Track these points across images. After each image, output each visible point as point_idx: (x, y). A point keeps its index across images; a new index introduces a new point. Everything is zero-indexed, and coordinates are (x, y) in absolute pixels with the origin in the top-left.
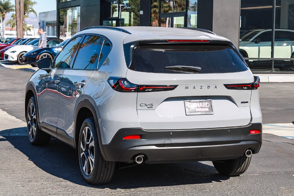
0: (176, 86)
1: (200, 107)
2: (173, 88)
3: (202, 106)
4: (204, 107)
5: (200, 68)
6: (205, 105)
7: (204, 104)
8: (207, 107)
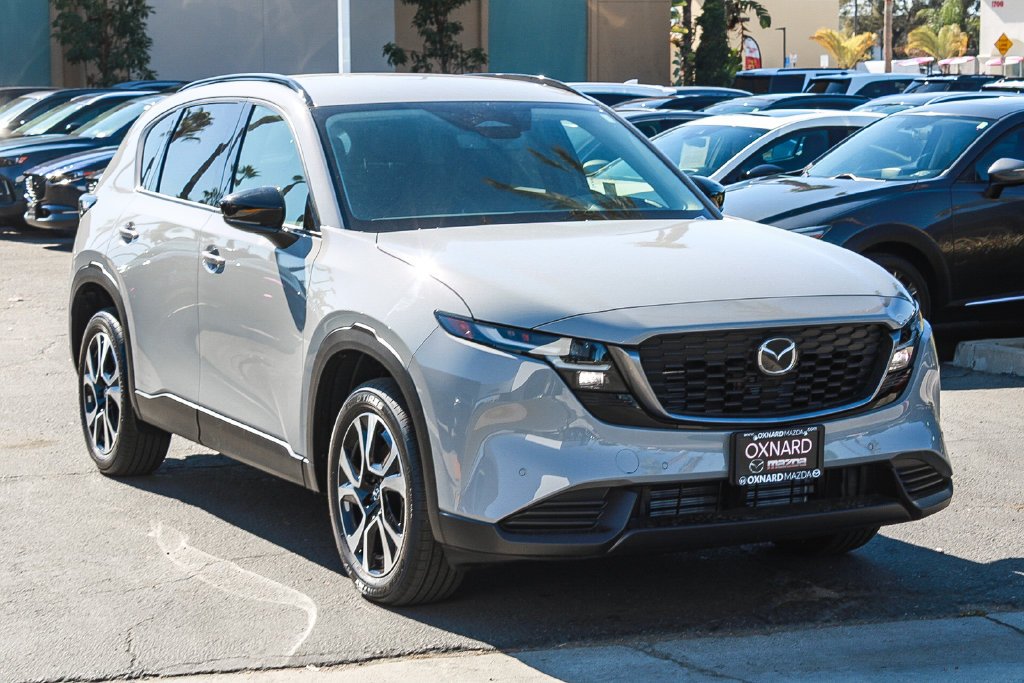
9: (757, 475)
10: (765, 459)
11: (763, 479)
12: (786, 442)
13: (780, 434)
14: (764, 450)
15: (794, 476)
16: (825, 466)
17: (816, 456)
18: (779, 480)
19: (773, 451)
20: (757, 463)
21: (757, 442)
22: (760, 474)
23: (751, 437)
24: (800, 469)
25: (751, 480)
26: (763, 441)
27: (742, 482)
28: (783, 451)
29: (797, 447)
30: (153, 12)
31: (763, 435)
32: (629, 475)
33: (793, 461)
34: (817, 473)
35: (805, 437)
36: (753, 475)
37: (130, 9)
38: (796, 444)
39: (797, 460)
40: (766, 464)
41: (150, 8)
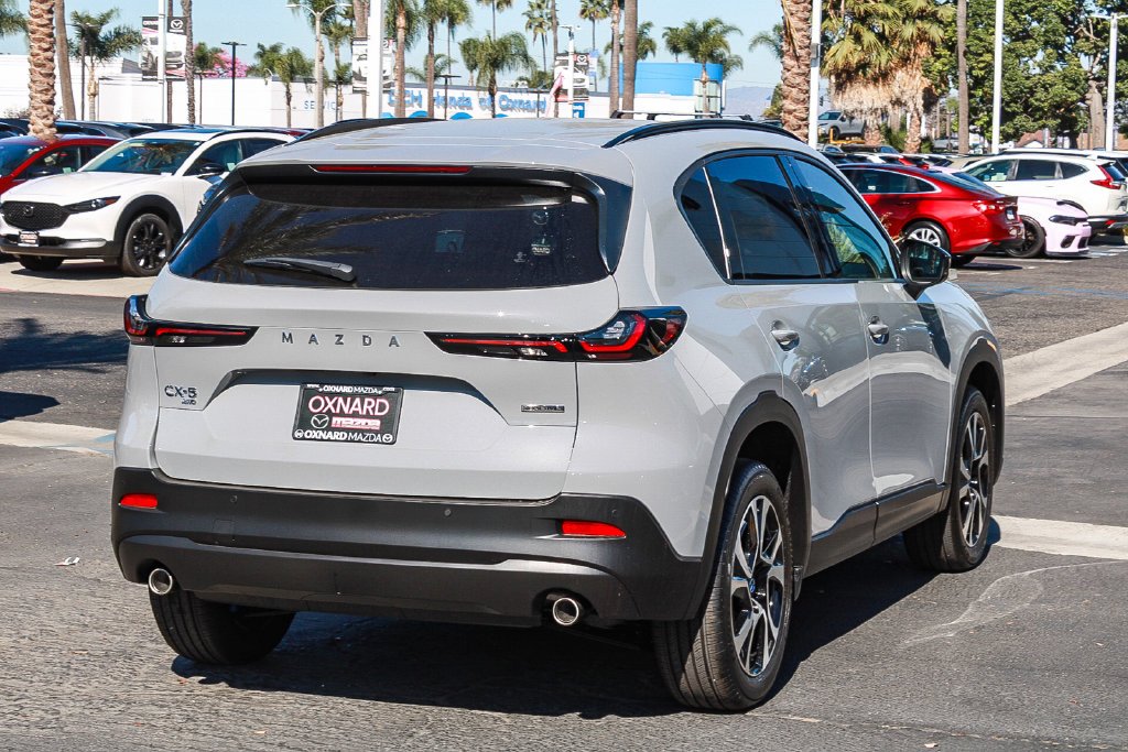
0: (251, 331)
1: (351, 412)
2: (240, 336)
3: (359, 409)
4: (365, 413)
5: (347, 269)
6: (372, 406)
7: (370, 403)
8: (377, 413)
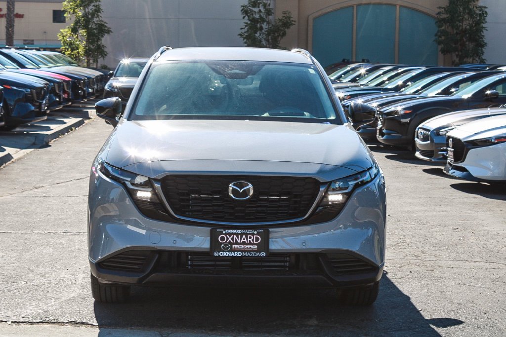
9: (225, 252)
10: (231, 244)
11: (229, 254)
12: (244, 236)
13: (239, 231)
14: (230, 239)
15: (249, 254)
16: (270, 251)
17: (264, 245)
18: (239, 255)
19: (236, 239)
20: (226, 245)
21: (226, 234)
22: (227, 251)
23: (222, 231)
24: (253, 251)
25: (221, 254)
26: (230, 234)
27: (216, 254)
28: (242, 241)
29: (251, 240)
30: (486, 30)
31: (230, 231)
32: (155, 245)
33: (249, 246)
34: (263, 254)
35: (256, 235)
36: (223, 251)
37: (474, 28)
38: (250, 238)
39: (251, 246)
40: (232, 247)
41: (484, 28)
